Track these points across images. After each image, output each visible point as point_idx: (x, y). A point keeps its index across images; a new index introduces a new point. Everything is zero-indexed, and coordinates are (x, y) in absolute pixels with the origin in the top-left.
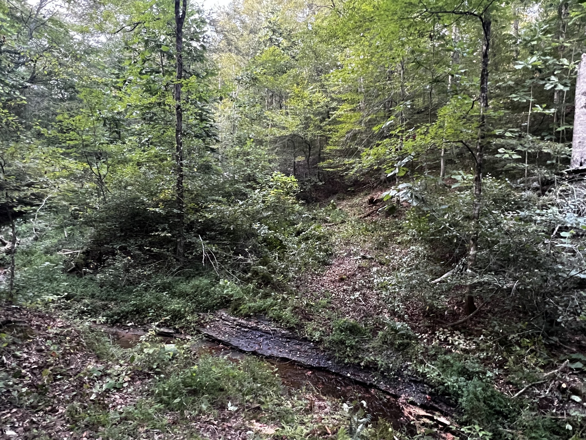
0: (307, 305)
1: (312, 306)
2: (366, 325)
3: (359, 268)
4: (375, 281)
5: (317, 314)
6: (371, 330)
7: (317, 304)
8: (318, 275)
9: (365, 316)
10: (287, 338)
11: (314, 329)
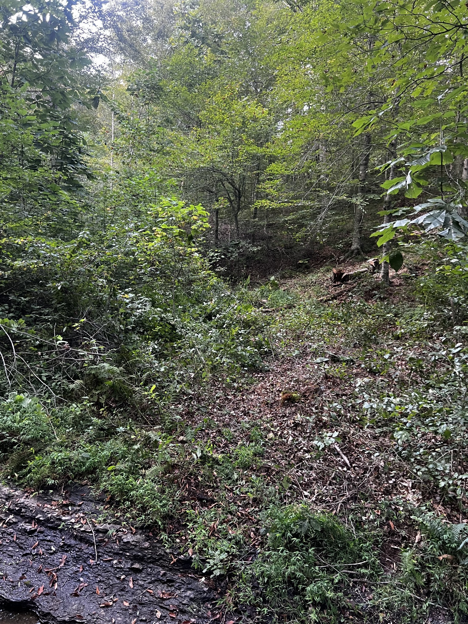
0: (204, 458)
1: (216, 461)
2: (359, 525)
3: (326, 377)
4: (366, 405)
5: (227, 484)
6: (376, 543)
7: (229, 458)
8: (238, 390)
9: (354, 498)
10: (136, 559)
11: (213, 532)
